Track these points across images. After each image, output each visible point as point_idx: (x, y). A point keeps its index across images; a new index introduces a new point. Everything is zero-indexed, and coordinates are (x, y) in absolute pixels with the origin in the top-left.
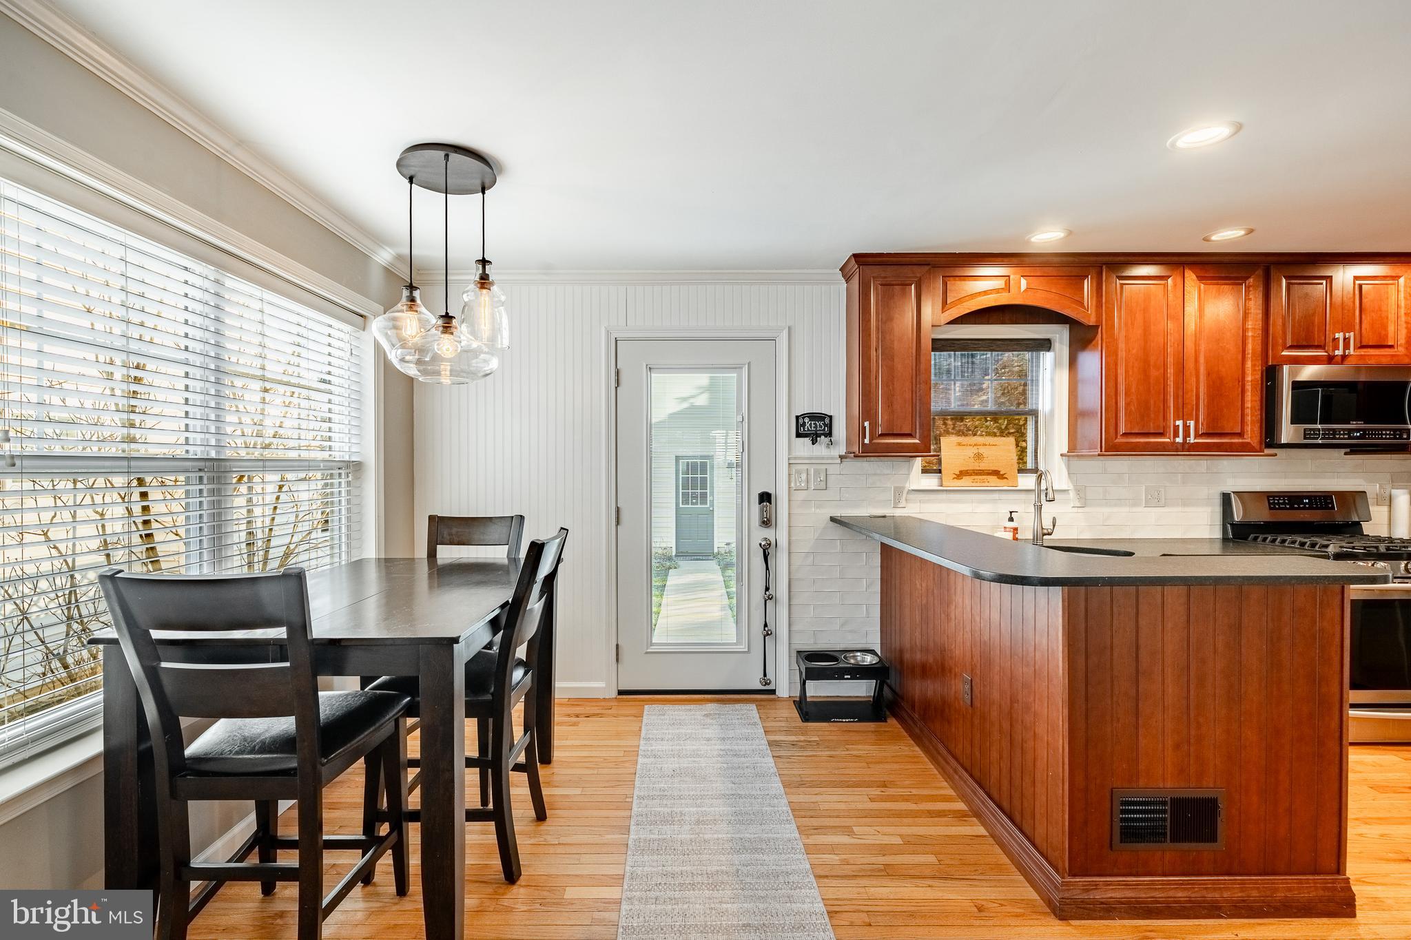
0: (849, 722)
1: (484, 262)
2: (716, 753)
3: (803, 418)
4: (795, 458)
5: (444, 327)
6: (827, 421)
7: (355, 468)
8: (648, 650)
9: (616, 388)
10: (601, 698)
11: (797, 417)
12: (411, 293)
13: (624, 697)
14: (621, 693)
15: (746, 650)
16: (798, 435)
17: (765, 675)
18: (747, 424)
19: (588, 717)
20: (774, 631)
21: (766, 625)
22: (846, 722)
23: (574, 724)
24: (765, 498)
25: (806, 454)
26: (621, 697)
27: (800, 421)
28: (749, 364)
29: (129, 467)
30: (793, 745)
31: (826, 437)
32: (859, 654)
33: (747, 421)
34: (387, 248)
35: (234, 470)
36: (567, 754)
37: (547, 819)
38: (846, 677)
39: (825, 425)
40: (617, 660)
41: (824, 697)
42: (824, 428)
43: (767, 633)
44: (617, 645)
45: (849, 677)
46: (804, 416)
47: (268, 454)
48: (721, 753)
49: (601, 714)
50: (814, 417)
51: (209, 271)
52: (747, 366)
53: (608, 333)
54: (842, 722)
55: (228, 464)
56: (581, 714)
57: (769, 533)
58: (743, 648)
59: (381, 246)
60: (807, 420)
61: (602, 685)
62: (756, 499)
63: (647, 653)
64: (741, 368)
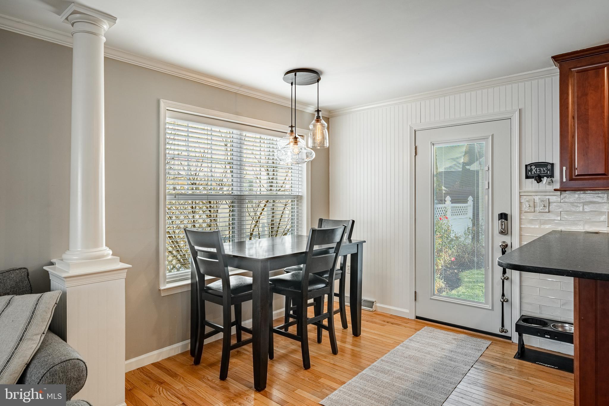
0: (550, 367)
1: (318, 111)
2: (441, 356)
3: (531, 166)
4: (525, 192)
5: (295, 142)
6: (549, 167)
7: (299, 198)
8: (432, 298)
9: (415, 156)
10: (407, 318)
11: (526, 166)
12: (292, 129)
13: (419, 320)
14: (417, 318)
15: (491, 308)
16: (527, 177)
17: (503, 326)
18: (491, 172)
19: (393, 324)
20: (510, 300)
21: (503, 295)
22: (547, 366)
23: (384, 325)
24: (503, 217)
25: (534, 189)
26: (417, 320)
27: (528, 168)
28: (493, 136)
29: (208, 198)
30: (493, 366)
31: (548, 177)
32: (567, 325)
33: (491, 170)
34: (311, 106)
35: (247, 199)
36: (368, 335)
37: (337, 355)
38: (546, 336)
39: (548, 170)
40: (415, 300)
41: (548, 350)
42: (547, 172)
43: (504, 300)
44: (415, 292)
45: (549, 337)
46: (531, 165)
47: (279, 193)
48: (443, 356)
49: (400, 324)
50: (538, 165)
51: (238, 132)
52: (491, 137)
53: (411, 128)
54: (544, 366)
55: (244, 197)
56: (390, 322)
57: (506, 239)
58: (489, 307)
59: (307, 106)
60: (533, 167)
61: (407, 311)
62: (496, 217)
63: (431, 299)
64: (488, 138)
